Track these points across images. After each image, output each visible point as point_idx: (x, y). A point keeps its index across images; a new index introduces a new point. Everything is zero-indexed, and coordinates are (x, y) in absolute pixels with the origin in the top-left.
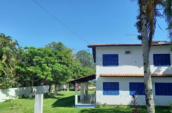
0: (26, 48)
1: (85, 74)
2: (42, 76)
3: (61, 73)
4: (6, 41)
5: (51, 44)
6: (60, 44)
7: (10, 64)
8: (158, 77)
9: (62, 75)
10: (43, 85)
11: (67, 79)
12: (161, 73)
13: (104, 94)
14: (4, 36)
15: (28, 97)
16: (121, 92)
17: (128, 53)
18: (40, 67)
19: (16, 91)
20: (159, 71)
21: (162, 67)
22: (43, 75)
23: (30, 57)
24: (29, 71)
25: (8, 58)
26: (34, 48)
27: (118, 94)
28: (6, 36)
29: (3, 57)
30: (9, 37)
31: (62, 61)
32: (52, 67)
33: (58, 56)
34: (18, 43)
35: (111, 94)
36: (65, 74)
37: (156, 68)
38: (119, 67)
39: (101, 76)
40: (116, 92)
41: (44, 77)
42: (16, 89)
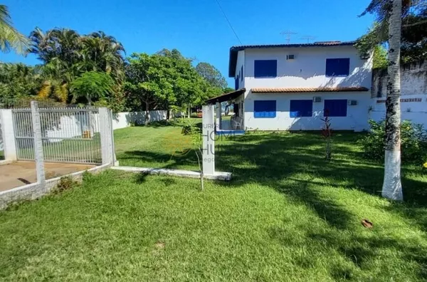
0: (134, 56)
1: (211, 95)
2: (161, 96)
3: (186, 91)
4: (108, 43)
5: (161, 52)
6: (175, 52)
7: (116, 78)
8: (331, 91)
9: (187, 94)
10: (156, 110)
11: (194, 100)
12: (334, 87)
13: (255, 117)
14: (104, 35)
15: (143, 125)
16: (278, 113)
17: (291, 57)
18: (156, 82)
19: (126, 116)
20: (333, 83)
21: (337, 78)
22: (162, 94)
23: (141, 68)
24: (143, 88)
25: (113, 69)
26: (146, 56)
27: (274, 116)
28: (107, 35)
29: (107, 67)
30: (111, 37)
31: (185, 75)
32: (174, 84)
33: (177, 68)
34: (124, 48)
35: (264, 117)
36: (190, 93)
37: (328, 79)
38: (277, 78)
39: (253, 92)
40: (272, 113)
41: (164, 96)
42: (127, 113)
